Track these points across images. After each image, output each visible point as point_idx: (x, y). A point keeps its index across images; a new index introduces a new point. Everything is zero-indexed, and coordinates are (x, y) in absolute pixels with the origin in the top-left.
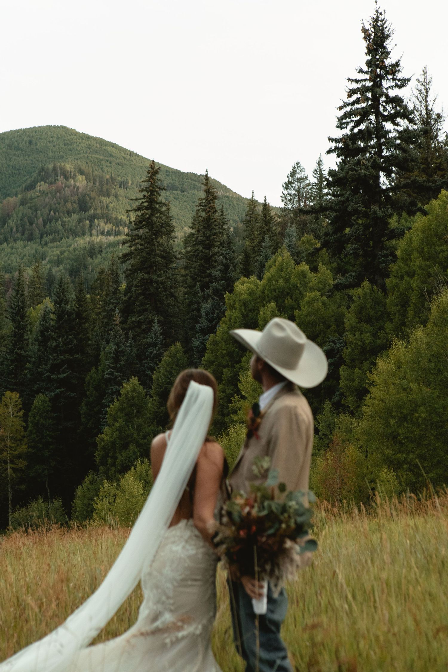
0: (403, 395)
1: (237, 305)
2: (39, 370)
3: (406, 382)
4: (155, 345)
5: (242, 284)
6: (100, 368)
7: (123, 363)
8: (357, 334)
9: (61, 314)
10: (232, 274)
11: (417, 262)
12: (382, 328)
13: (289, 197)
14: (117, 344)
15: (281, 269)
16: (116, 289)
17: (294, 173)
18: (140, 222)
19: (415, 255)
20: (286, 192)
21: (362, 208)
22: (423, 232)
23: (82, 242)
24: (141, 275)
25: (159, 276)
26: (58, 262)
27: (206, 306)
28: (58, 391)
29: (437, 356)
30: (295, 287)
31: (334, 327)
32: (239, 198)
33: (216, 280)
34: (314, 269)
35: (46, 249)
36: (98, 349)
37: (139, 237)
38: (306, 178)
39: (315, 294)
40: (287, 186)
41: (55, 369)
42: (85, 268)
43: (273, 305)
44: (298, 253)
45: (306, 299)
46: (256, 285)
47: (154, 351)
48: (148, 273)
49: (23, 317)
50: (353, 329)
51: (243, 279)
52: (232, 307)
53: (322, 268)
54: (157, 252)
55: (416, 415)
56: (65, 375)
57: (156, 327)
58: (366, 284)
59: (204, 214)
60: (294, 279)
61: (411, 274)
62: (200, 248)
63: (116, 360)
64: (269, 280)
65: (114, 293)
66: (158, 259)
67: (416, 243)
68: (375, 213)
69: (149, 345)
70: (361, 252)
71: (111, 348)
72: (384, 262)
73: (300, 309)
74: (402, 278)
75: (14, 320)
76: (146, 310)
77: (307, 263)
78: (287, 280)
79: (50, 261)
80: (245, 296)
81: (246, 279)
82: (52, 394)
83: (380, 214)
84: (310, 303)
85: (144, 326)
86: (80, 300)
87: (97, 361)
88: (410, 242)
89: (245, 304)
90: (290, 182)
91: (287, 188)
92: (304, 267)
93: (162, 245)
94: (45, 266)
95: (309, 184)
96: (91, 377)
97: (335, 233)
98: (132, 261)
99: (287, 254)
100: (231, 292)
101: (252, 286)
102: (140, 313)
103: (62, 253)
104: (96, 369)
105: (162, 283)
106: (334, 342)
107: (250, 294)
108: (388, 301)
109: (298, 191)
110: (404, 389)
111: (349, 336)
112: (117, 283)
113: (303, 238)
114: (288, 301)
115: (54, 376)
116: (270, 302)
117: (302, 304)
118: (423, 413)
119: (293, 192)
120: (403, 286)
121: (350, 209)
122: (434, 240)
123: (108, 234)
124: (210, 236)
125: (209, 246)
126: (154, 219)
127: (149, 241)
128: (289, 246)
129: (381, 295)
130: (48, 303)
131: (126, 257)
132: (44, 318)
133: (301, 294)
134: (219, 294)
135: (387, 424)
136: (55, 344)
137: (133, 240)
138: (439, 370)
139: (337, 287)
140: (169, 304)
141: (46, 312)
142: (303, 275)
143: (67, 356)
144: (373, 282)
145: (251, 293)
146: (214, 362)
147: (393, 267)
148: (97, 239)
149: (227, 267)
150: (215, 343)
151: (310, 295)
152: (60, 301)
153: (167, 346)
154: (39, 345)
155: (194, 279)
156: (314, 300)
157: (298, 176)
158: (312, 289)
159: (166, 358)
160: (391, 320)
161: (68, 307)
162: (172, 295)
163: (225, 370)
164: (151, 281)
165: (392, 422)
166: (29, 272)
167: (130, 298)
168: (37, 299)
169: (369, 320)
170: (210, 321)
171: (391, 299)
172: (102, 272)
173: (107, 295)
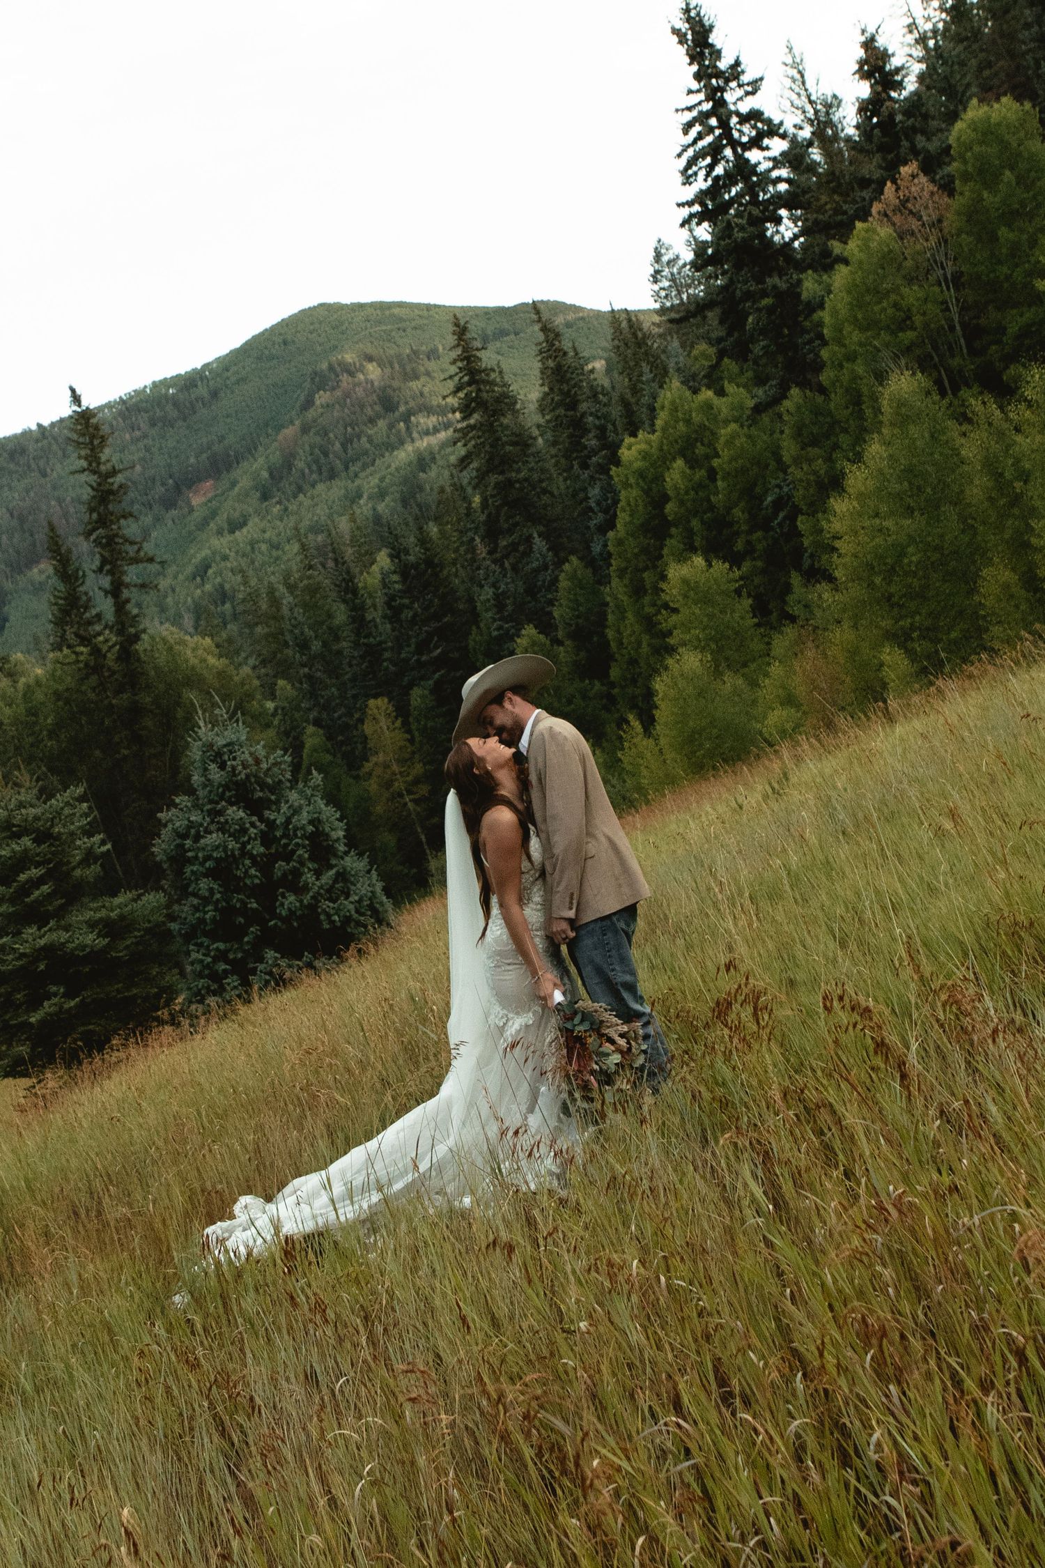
0: (879, 540)
1: (632, 480)
2: (403, 656)
3: (877, 521)
4: (546, 567)
5: (629, 448)
6: (482, 625)
7: (510, 608)
8: (805, 467)
9: (404, 571)
10: (612, 437)
11: (854, 337)
12: (836, 446)
13: (663, 293)
14: (494, 585)
15: (675, 409)
16: (469, 508)
17: (658, 256)
18: (467, 406)
19: (848, 328)
20: (656, 287)
21: (753, 287)
22: (849, 292)
23: (404, 455)
24: (494, 478)
25: (519, 471)
26: (382, 494)
27: (595, 492)
28: (437, 676)
29: (909, 470)
30: (702, 427)
31: (773, 465)
32: (598, 314)
33: (594, 452)
34: (721, 393)
35: (358, 482)
36: (471, 600)
37: (472, 427)
38: (678, 257)
39: (733, 426)
40: (656, 277)
41: (423, 647)
42: (421, 489)
43: (680, 463)
44: (694, 377)
45: (722, 440)
46: (649, 443)
47: (547, 576)
48: (502, 473)
49: (355, 591)
50: (797, 461)
51: (628, 440)
52: (627, 485)
53: (730, 388)
54: (504, 439)
55: (906, 561)
56: (439, 650)
57: (539, 544)
58: (795, 391)
59: (551, 363)
60: (697, 418)
61: (851, 358)
62: (561, 411)
63: (500, 606)
64: (664, 429)
65: (468, 515)
66: (509, 448)
67: (844, 312)
68: (775, 287)
69: (536, 571)
70: (773, 348)
71: (488, 593)
72: (811, 351)
73: (717, 455)
74: (841, 366)
75: (344, 601)
76: (516, 524)
77: (709, 387)
78: (688, 422)
79: (370, 498)
80: (638, 464)
81: (632, 440)
82: (431, 682)
83: (782, 285)
84: (729, 443)
85: (521, 548)
86: (423, 541)
87: (475, 616)
88: (835, 312)
89: (641, 474)
90: (657, 272)
91: (656, 281)
92: (707, 394)
93: (507, 427)
94: (364, 508)
95: (685, 265)
96: (474, 640)
97: (729, 334)
98: (475, 465)
99: (676, 383)
100: (618, 463)
101: (643, 446)
102: (510, 531)
103: (382, 479)
104: (478, 627)
105: (526, 480)
106: (779, 486)
107: (644, 458)
108: (832, 405)
109: (673, 280)
110: (880, 530)
111: (796, 473)
112: (466, 499)
113: (695, 352)
114: (700, 450)
115: (424, 658)
116: (674, 459)
117: (719, 448)
118: (913, 556)
119: (666, 284)
120: (845, 377)
121: (738, 293)
122: (868, 298)
123: (436, 430)
124: (569, 391)
125: (573, 406)
126: (484, 395)
127: (488, 428)
128: (678, 370)
129: (820, 399)
130: (383, 559)
131: (464, 462)
132: (385, 584)
133: (713, 434)
134: (604, 470)
135: (871, 585)
136: (411, 614)
137: (465, 435)
138: (919, 488)
139: (758, 409)
140: (545, 507)
141: (385, 575)
142: (708, 406)
143: (435, 625)
144: (803, 385)
145: (645, 456)
146: (626, 568)
147: (825, 354)
148: (423, 443)
149: (602, 430)
150: (620, 542)
151: (725, 432)
152: (395, 555)
153: (559, 563)
154: (391, 623)
155: (567, 457)
156: (734, 436)
157: (665, 259)
158: (726, 422)
159: (564, 583)
160: (846, 431)
161: (412, 558)
162: (545, 491)
163: (645, 575)
164: (510, 483)
165: (878, 580)
166: (344, 525)
167: (489, 515)
168: (367, 559)
169: (815, 442)
170: (606, 511)
171: (837, 401)
172: (442, 490)
173: (459, 520)
